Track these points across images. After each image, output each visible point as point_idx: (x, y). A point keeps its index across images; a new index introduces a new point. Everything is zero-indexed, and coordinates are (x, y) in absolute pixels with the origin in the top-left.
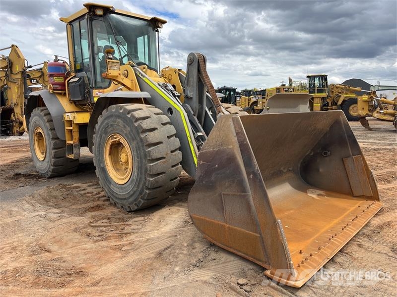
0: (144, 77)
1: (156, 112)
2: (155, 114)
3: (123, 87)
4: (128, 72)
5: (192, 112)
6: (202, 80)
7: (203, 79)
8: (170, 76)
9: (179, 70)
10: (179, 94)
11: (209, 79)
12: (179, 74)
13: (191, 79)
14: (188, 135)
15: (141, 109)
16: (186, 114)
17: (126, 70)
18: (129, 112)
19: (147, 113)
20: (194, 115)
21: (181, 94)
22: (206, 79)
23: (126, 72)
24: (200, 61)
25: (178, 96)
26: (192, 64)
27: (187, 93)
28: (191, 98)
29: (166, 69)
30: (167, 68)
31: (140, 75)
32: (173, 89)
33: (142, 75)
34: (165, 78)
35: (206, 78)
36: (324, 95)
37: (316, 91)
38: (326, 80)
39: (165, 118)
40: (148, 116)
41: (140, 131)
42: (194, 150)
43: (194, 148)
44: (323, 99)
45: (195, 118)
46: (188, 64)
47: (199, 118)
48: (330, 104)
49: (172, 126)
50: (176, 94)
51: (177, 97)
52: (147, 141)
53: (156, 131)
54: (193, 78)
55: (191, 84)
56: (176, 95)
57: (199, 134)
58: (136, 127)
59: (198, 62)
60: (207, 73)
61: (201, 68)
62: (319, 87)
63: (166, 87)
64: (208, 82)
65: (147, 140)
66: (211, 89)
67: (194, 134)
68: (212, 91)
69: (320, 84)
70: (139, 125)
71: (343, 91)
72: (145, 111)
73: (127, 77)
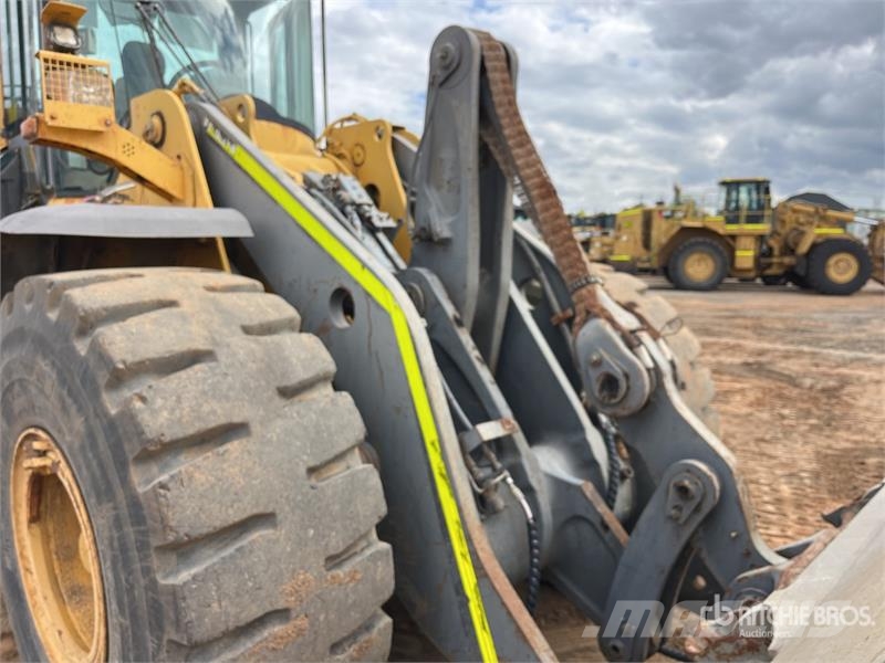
0: (233, 141)
1: (255, 321)
2: (247, 330)
3: (132, 184)
4: (164, 124)
5: (450, 310)
6: (499, 158)
7: (506, 151)
8: (359, 150)
9: (396, 129)
10: (391, 223)
11: (532, 151)
12: (395, 144)
13: (446, 154)
14: (430, 434)
15: (172, 304)
16: (419, 324)
17: (160, 114)
18: (88, 323)
19: (195, 328)
20: (460, 323)
21: (399, 222)
22: (516, 151)
23: (156, 121)
24: (488, 65)
25: (388, 232)
26: (454, 80)
27: (428, 219)
28: (446, 242)
29: (346, 124)
30: (349, 119)
31: (217, 137)
32: (365, 199)
33: (225, 135)
34: (340, 156)
35: (521, 145)
36: (763, 228)
37: (743, 219)
38: (767, 191)
39: (308, 354)
40: (201, 345)
41: (132, 450)
42: (463, 523)
43: (460, 510)
44: (761, 238)
45: (465, 337)
46: (431, 84)
47: (480, 334)
48: (776, 252)
49: (345, 399)
50: (381, 219)
51: (381, 236)
52: (165, 527)
53: (234, 447)
54: (456, 146)
55: (447, 175)
56: (378, 223)
57: (489, 431)
58: (111, 426)
59: (483, 70)
60: (520, 123)
61: (496, 99)
62: (750, 208)
63: (335, 190)
64: (528, 165)
65: (163, 520)
66: (543, 197)
67: (459, 427)
68: (546, 209)
69: (751, 201)
70: (128, 416)
71: (811, 219)
72: (184, 318)
73: (158, 145)
